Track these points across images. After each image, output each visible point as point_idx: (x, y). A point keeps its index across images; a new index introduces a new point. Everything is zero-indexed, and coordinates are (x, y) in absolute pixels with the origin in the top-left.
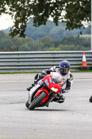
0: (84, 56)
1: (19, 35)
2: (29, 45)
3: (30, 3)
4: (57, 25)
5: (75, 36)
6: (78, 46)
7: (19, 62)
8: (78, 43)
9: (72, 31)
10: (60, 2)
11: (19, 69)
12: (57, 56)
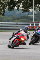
0: (30, 24)
1: (2, 15)
2: (6, 19)
3: (7, 1)
4: (18, 10)
5: (26, 15)
6: (27, 20)
7: (2, 27)
8: (27, 18)
9: (25, 13)
10: (20, 1)
11: (2, 30)
12: (18, 24)
